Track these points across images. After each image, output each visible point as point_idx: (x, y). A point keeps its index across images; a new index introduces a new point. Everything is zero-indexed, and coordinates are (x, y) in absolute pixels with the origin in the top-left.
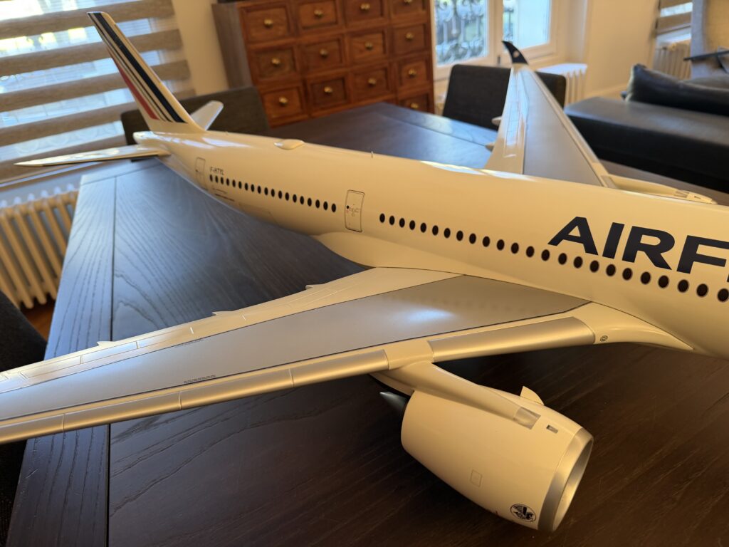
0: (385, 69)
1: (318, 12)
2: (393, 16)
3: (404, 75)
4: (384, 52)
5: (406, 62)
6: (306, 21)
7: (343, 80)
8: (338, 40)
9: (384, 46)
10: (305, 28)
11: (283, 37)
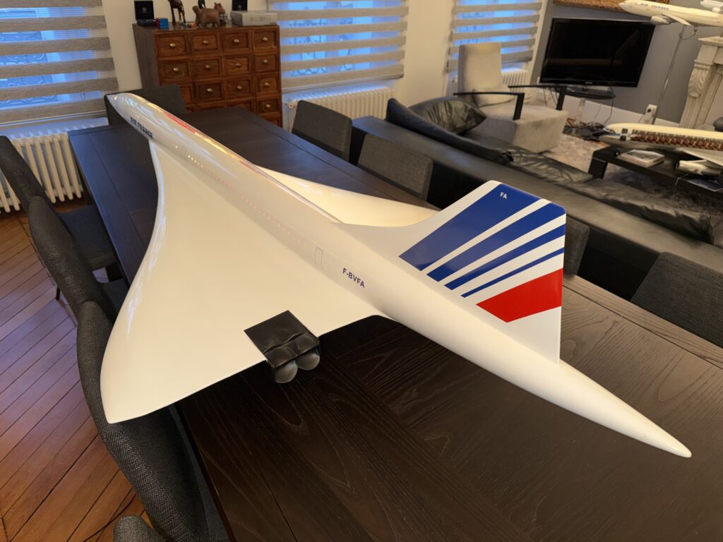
0: (249, 81)
1: (205, 42)
2: (254, 48)
3: (261, 85)
4: (248, 70)
5: (263, 77)
6: (196, 46)
7: (220, 85)
8: (218, 60)
9: (248, 66)
10: (196, 50)
11: (182, 55)
